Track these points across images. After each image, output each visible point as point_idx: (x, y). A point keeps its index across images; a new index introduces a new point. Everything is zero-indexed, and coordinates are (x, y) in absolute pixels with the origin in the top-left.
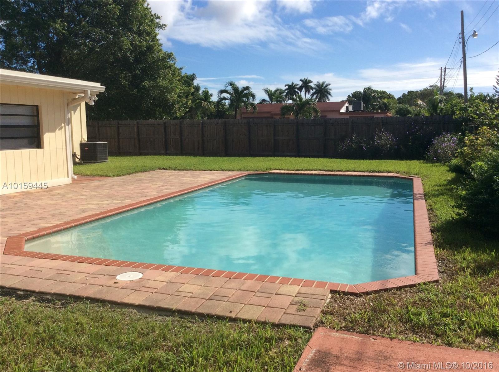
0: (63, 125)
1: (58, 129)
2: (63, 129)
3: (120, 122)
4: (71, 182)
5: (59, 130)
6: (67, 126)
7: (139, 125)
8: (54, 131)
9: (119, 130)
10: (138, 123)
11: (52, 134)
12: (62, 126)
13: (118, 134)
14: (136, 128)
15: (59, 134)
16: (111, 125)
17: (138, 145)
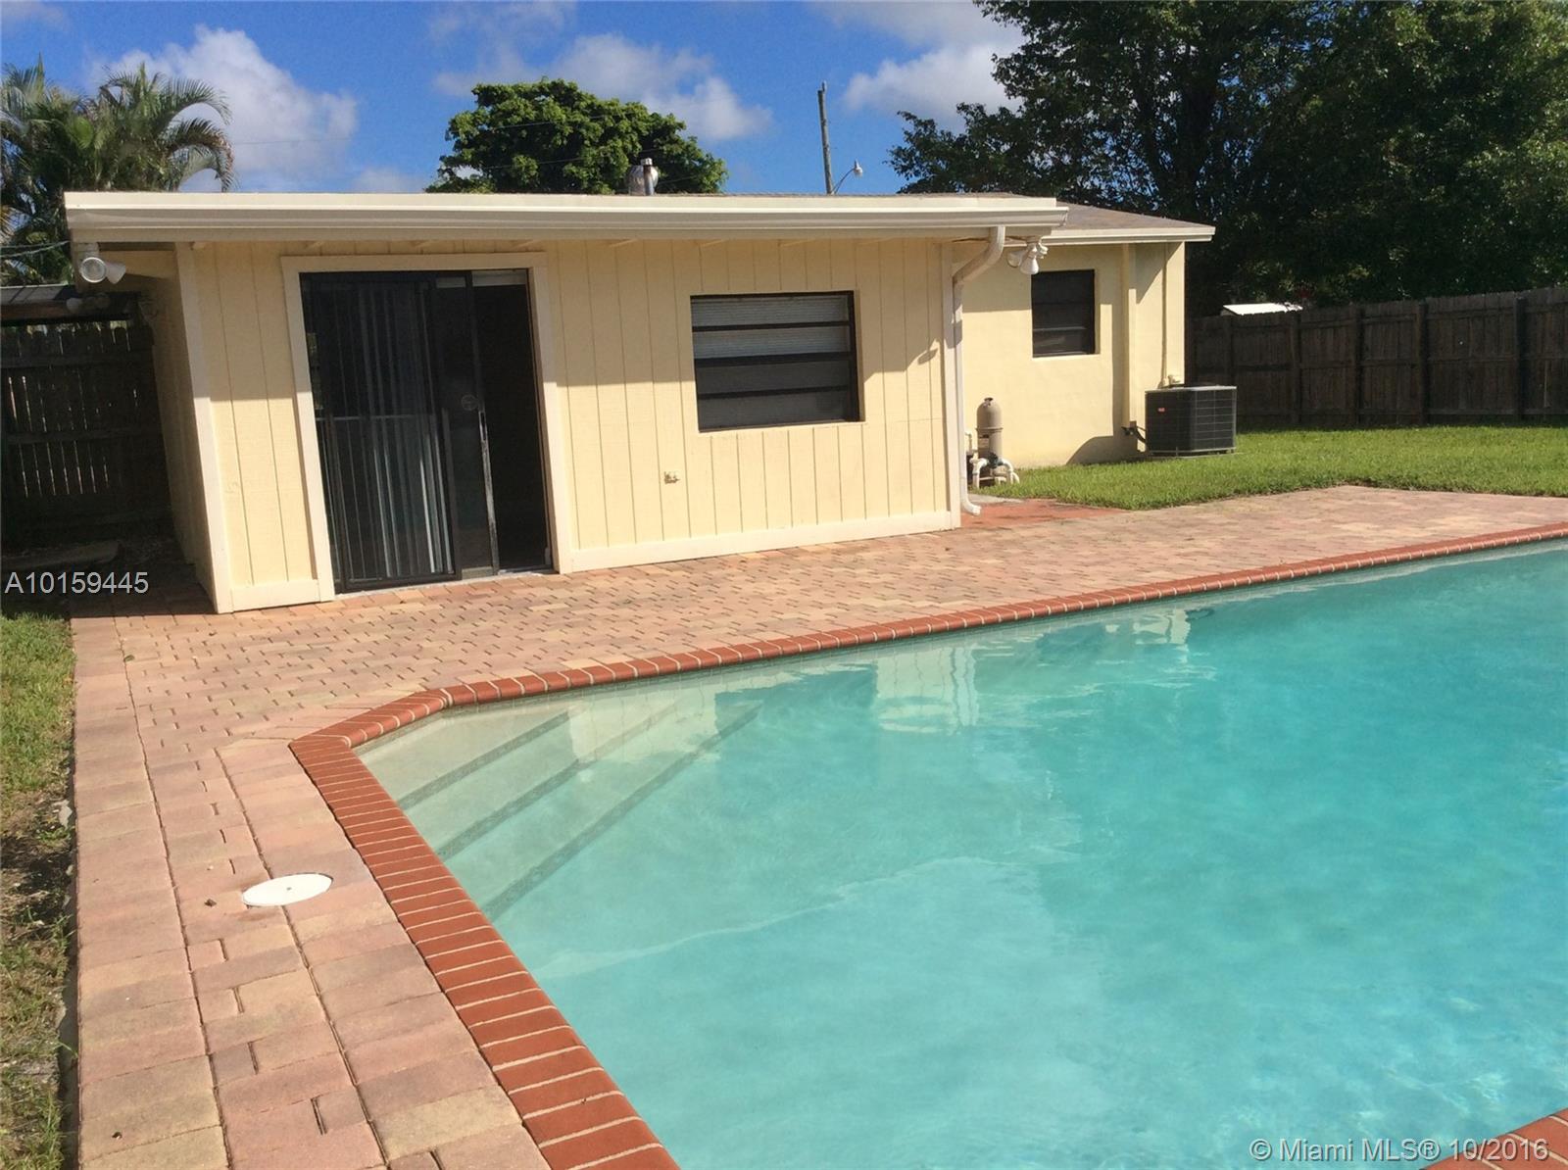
0: (935, 345)
1: (916, 360)
2: (936, 360)
3: (1369, 309)
4: (958, 525)
5: (921, 362)
6: (949, 347)
7: (1430, 317)
8: (902, 366)
9: (1361, 337)
10: (1426, 308)
11: (893, 379)
12: (932, 349)
13: (1360, 351)
14: (1417, 327)
15: (920, 374)
16: (1337, 323)
17: (1420, 390)
